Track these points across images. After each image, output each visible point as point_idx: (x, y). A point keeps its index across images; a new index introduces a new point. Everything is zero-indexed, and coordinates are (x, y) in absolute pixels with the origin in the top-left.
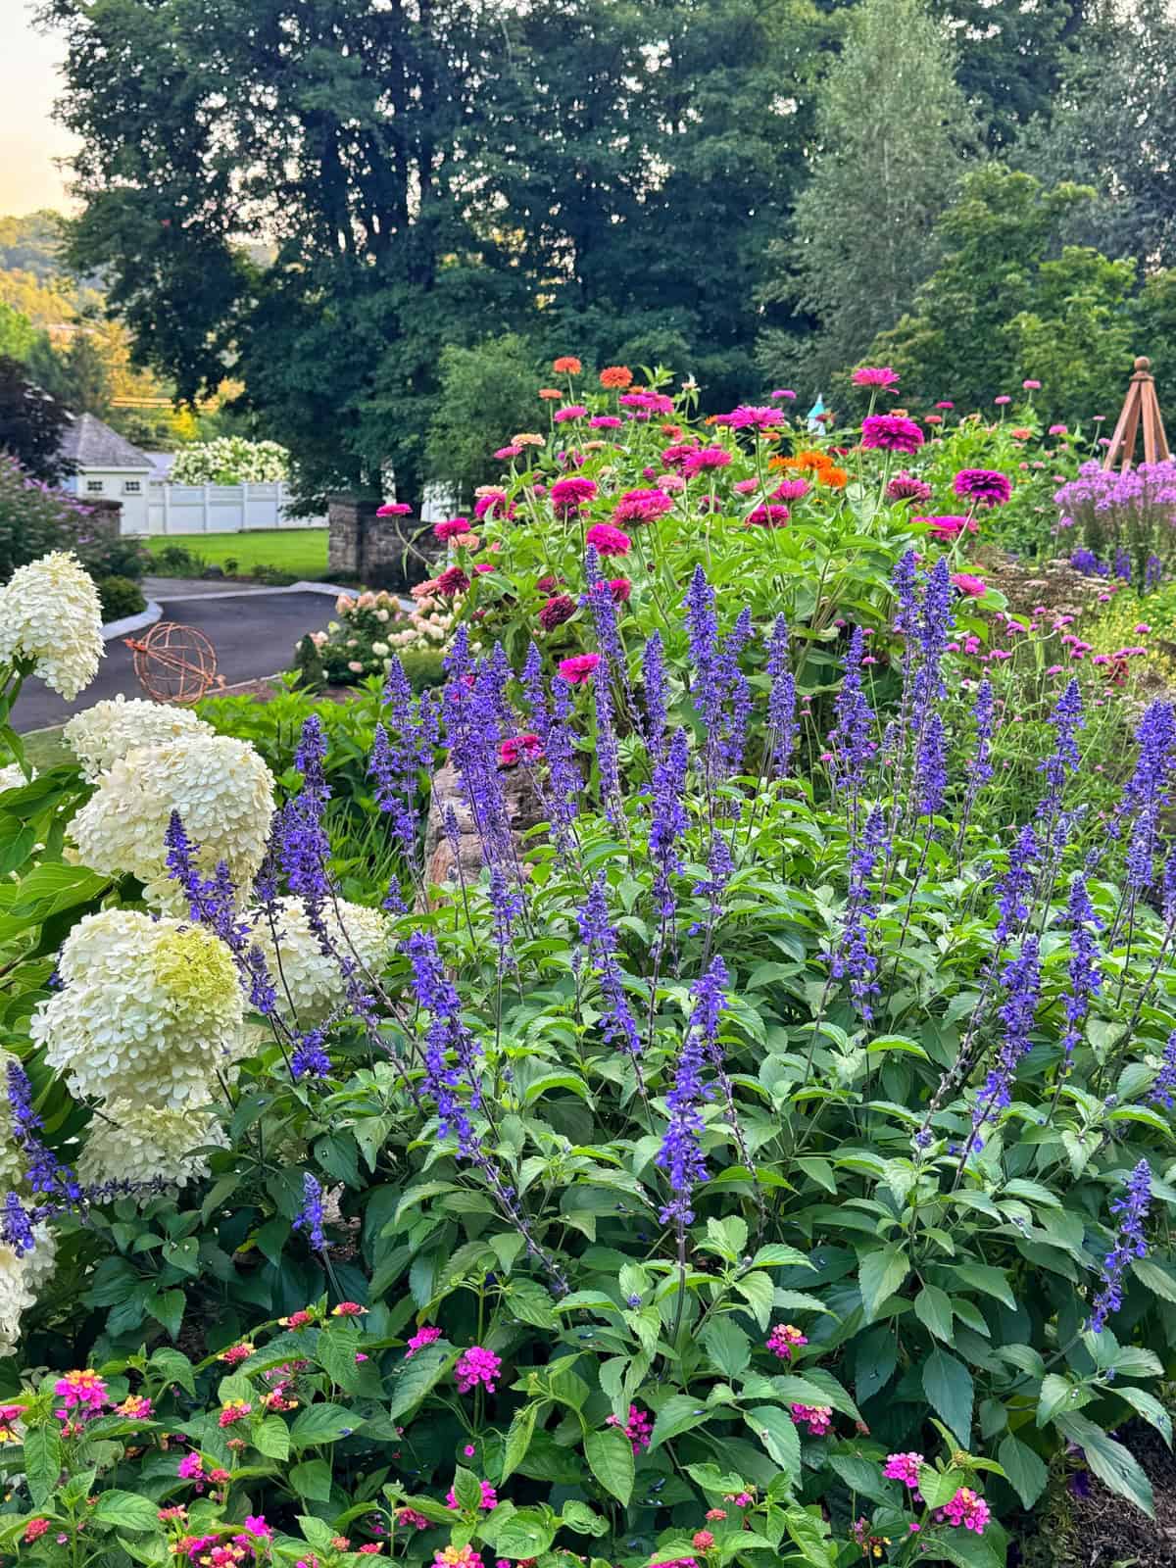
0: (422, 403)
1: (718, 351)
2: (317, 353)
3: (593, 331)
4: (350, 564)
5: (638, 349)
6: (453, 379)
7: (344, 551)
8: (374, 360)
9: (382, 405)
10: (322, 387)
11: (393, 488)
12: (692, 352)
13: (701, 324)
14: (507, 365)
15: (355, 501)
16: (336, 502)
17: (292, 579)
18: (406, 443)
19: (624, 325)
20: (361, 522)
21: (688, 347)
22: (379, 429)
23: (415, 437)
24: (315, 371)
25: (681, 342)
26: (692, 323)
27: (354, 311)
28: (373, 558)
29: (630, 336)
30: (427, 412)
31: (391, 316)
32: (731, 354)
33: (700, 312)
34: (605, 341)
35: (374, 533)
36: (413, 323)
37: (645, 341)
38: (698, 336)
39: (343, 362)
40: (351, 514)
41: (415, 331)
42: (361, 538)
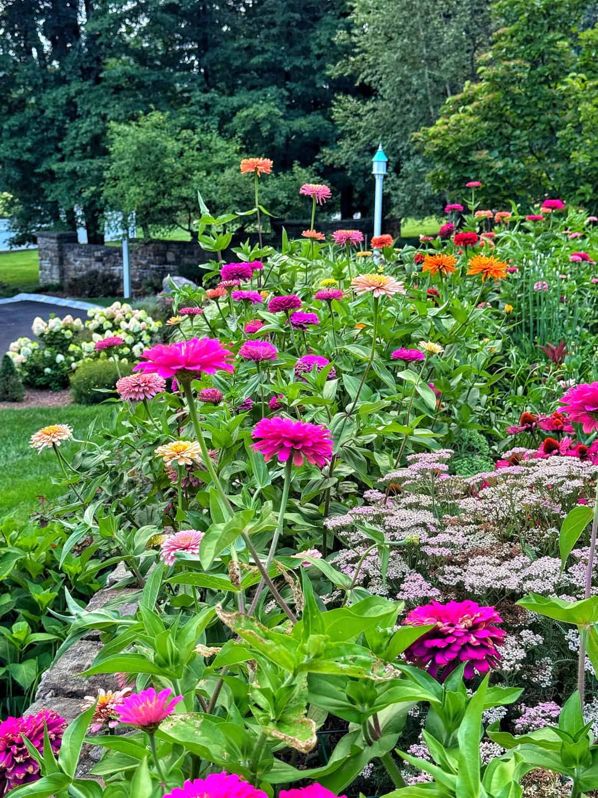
0: (97, 162)
1: (304, 116)
2: (22, 131)
3: (214, 106)
4: (55, 279)
5: (247, 116)
6: (117, 146)
7: (51, 270)
8: (62, 133)
9: (68, 166)
10: (26, 156)
11: (84, 223)
12: (284, 117)
13: (289, 98)
14: (154, 134)
15: (55, 235)
16: (42, 236)
17: (16, 292)
18: (86, 194)
19: (235, 101)
20: (61, 249)
21: (281, 114)
22: (69, 182)
23: (93, 188)
24: (19, 144)
25: (276, 110)
26: (282, 98)
27: (44, 102)
28: (72, 274)
29: (240, 108)
30: (101, 169)
31: (71, 103)
32: (311, 118)
33: (288, 90)
34: (223, 112)
35: (71, 257)
36: (86, 108)
37: (251, 111)
38: (288, 106)
39: (39, 136)
40: (53, 244)
41: (89, 112)
42: (62, 260)
